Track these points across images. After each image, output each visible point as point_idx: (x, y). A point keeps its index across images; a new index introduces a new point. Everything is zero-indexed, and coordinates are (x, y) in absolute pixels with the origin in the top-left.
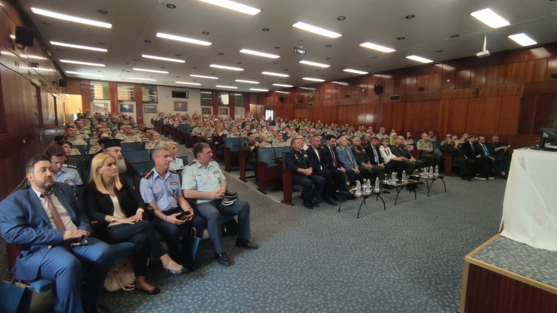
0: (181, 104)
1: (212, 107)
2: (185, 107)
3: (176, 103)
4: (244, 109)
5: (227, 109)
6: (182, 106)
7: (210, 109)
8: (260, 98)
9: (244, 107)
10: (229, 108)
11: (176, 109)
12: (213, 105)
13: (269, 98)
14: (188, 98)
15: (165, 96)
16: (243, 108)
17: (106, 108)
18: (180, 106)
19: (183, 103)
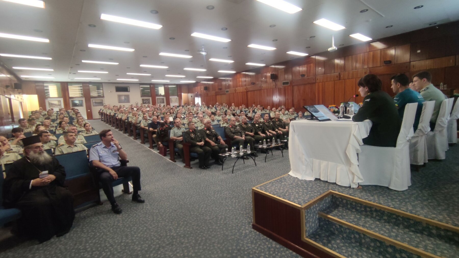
0: (123, 97)
1: (150, 98)
2: (127, 100)
3: (119, 96)
4: (178, 97)
5: (163, 99)
6: (125, 99)
7: (149, 99)
8: (189, 88)
9: (178, 96)
10: (165, 98)
11: (120, 101)
12: (151, 96)
13: (196, 88)
14: (129, 92)
15: (109, 91)
16: (176, 97)
17: (60, 104)
18: (123, 98)
19: (125, 96)
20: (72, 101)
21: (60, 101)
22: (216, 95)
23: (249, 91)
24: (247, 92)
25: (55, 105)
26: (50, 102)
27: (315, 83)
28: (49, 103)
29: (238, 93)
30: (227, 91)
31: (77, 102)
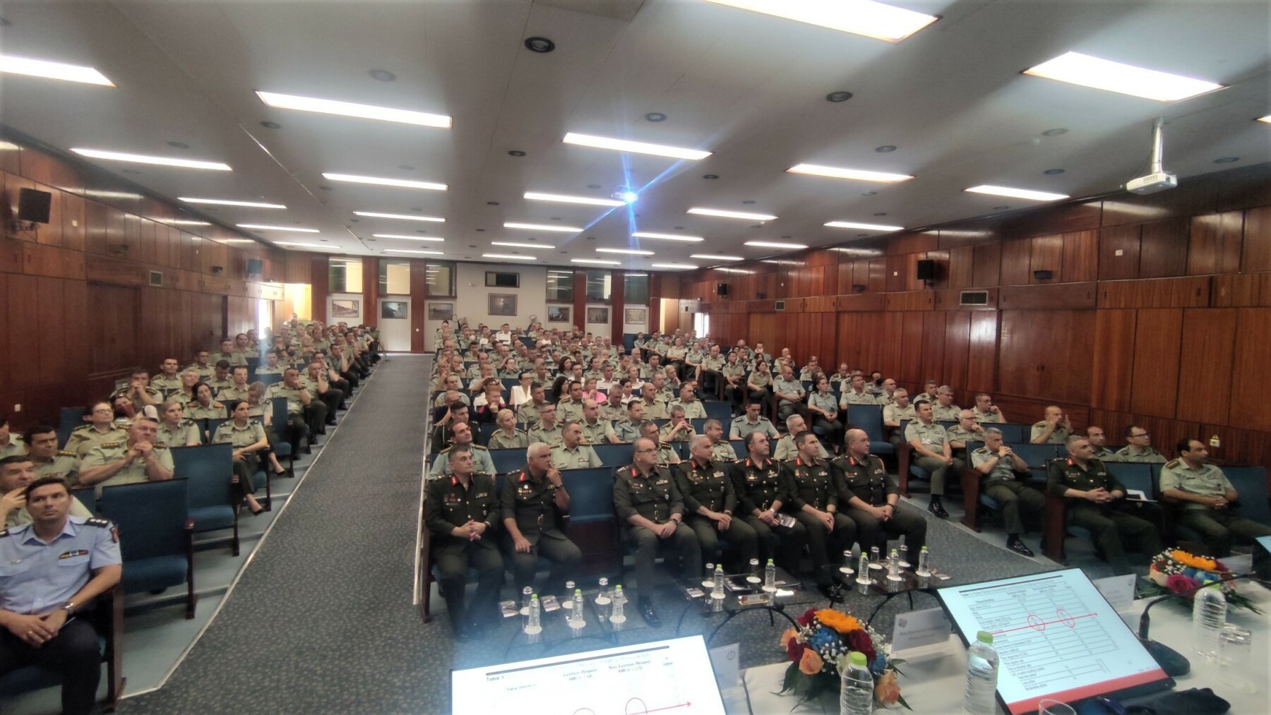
0: (502, 300)
1: (571, 307)
2: (510, 308)
3: (492, 298)
4: (647, 309)
5: (606, 310)
6: (505, 305)
7: (567, 309)
8: (682, 284)
9: (648, 305)
10: (610, 308)
11: (493, 311)
12: (572, 302)
13: (700, 284)
14: (519, 287)
15: (470, 285)
16: (643, 307)
17: (355, 309)
18: (502, 304)
19: (507, 297)
20: (384, 303)
21: (358, 302)
22: (749, 313)
23: (845, 312)
24: (838, 313)
25: (345, 311)
26: (335, 302)
27: (1094, 308)
28: (334, 305)
29: (810, 313)
30: (781, 306)
31: (394, 307)
